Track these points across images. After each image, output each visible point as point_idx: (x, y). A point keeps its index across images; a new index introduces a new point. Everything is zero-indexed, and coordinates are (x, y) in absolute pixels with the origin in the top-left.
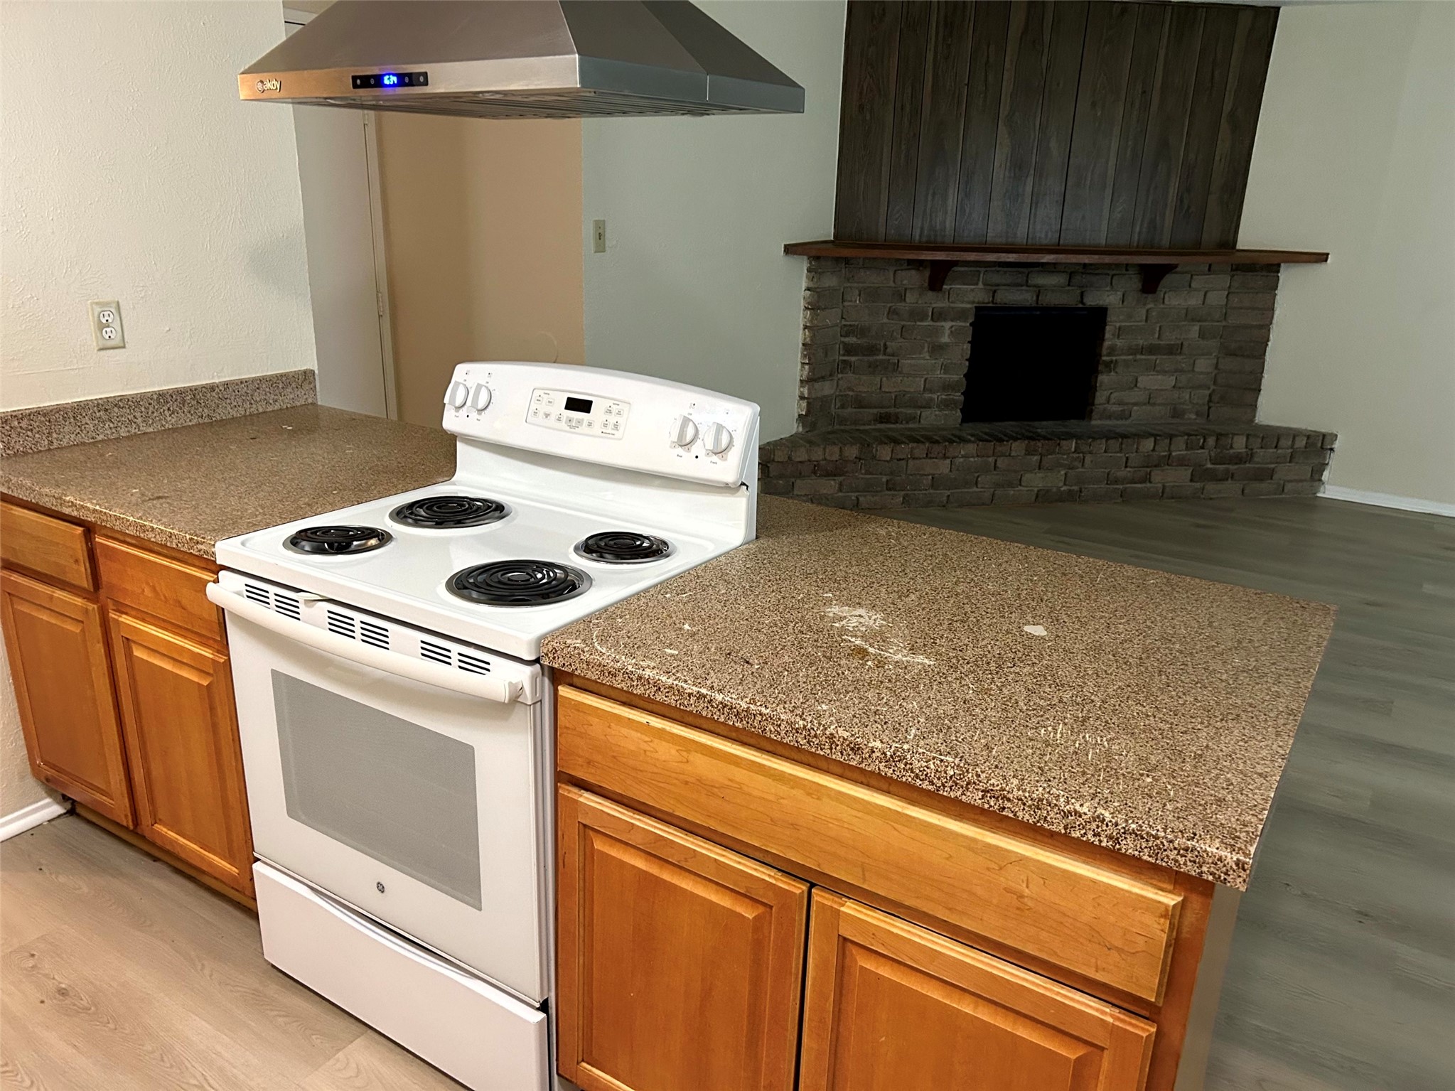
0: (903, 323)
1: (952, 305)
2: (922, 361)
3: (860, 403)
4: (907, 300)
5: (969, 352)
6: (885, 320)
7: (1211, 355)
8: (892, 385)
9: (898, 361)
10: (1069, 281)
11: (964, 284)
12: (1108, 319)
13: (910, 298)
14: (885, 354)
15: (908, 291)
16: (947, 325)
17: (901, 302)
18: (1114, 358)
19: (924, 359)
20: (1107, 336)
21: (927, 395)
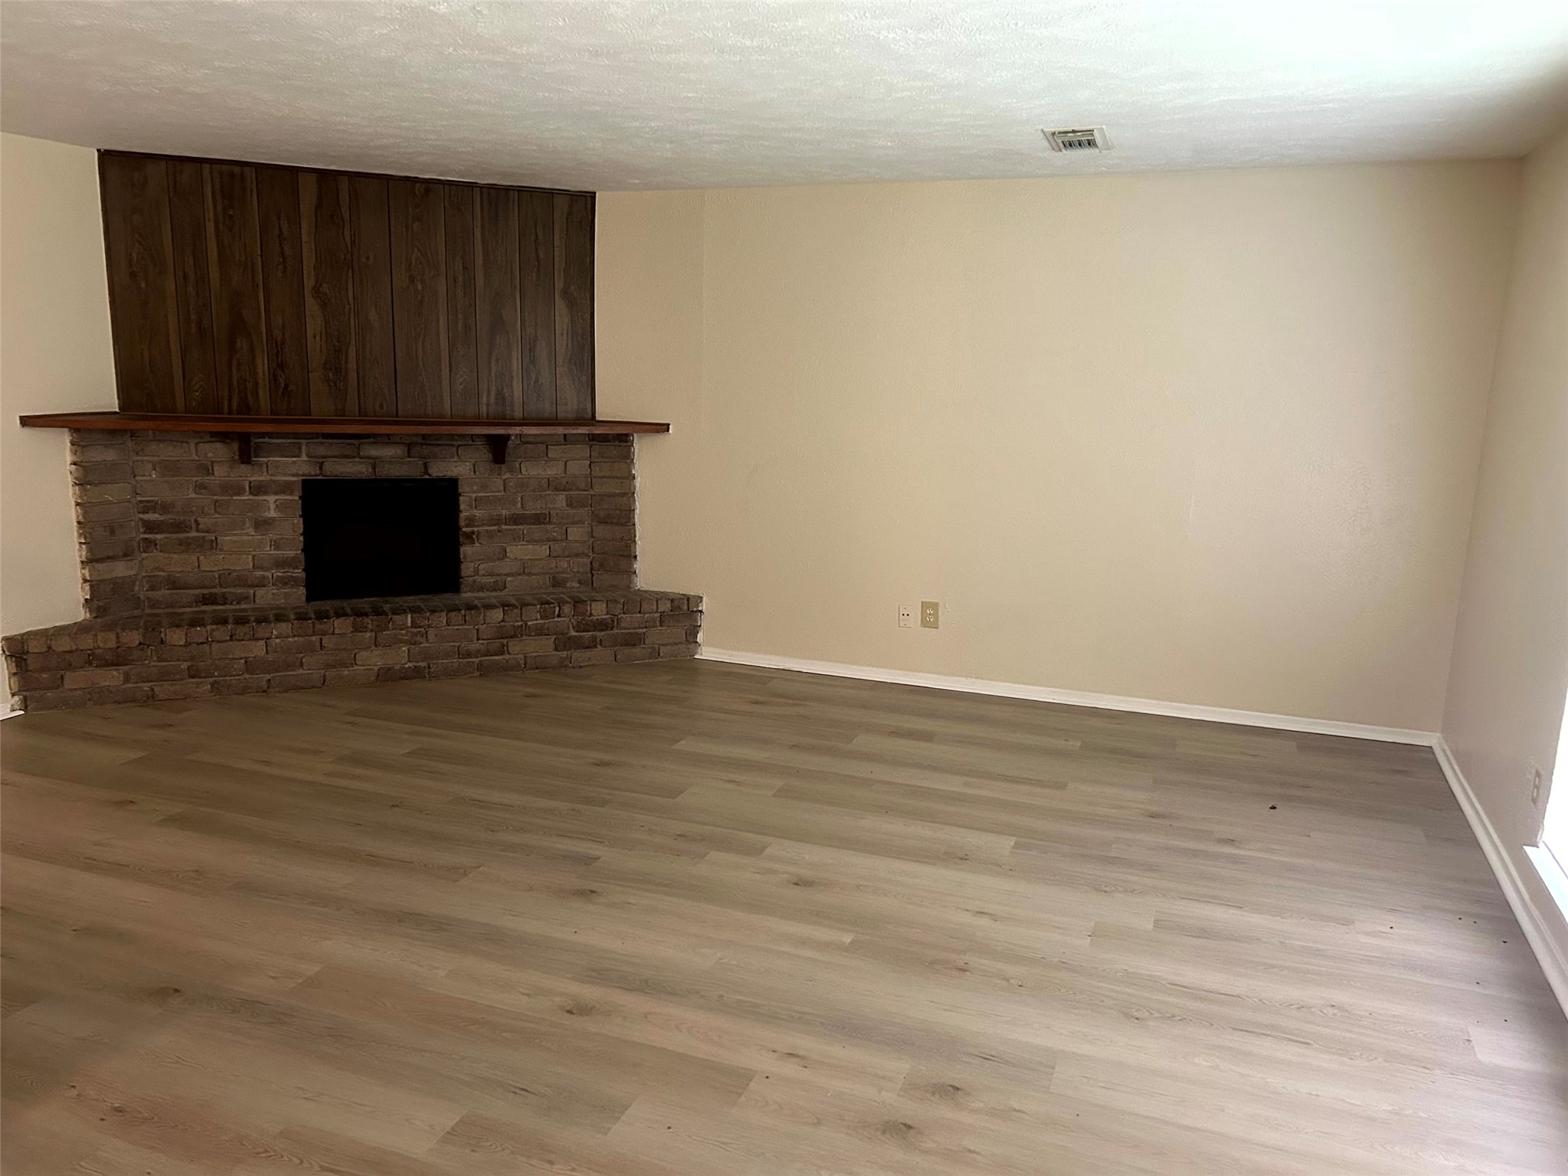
0: (215, 497)
1: (274, 478)
2: (245, 538)
3: (173, 584)
4: (216, 473)
5: (302, 526)
6: (193, 495)
7: (584, 523)
8: (211, 564)
9: (216, 538)
10: (409, 452)
11: (283, 456)
12: (460, 490)
13: (220, 472)
14: (198, 531)
15: (215, 465)
16: (271, 499)
17: (208, 476)
18: (476, 529)
19: (249, 535)
20: (462, 507)
21: (259, 573)
